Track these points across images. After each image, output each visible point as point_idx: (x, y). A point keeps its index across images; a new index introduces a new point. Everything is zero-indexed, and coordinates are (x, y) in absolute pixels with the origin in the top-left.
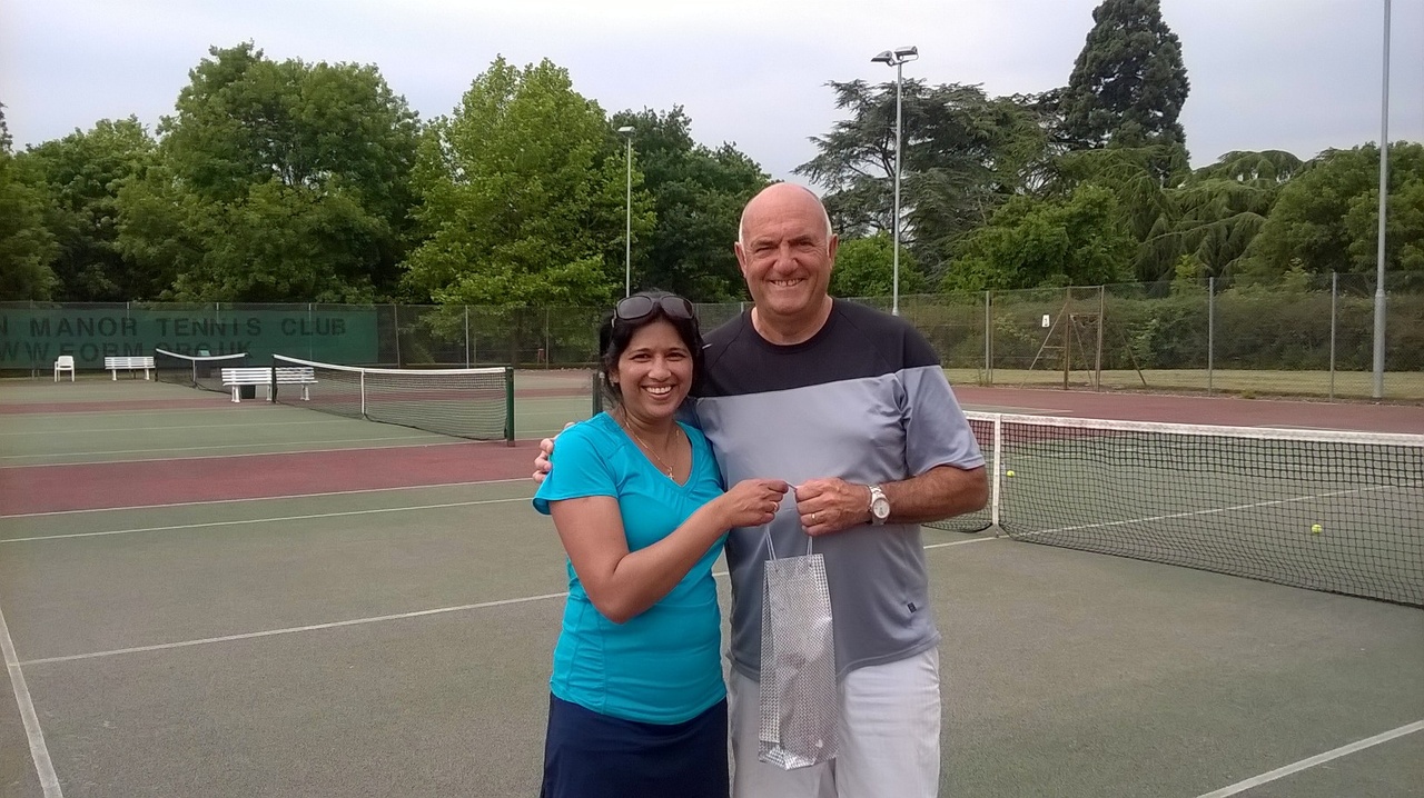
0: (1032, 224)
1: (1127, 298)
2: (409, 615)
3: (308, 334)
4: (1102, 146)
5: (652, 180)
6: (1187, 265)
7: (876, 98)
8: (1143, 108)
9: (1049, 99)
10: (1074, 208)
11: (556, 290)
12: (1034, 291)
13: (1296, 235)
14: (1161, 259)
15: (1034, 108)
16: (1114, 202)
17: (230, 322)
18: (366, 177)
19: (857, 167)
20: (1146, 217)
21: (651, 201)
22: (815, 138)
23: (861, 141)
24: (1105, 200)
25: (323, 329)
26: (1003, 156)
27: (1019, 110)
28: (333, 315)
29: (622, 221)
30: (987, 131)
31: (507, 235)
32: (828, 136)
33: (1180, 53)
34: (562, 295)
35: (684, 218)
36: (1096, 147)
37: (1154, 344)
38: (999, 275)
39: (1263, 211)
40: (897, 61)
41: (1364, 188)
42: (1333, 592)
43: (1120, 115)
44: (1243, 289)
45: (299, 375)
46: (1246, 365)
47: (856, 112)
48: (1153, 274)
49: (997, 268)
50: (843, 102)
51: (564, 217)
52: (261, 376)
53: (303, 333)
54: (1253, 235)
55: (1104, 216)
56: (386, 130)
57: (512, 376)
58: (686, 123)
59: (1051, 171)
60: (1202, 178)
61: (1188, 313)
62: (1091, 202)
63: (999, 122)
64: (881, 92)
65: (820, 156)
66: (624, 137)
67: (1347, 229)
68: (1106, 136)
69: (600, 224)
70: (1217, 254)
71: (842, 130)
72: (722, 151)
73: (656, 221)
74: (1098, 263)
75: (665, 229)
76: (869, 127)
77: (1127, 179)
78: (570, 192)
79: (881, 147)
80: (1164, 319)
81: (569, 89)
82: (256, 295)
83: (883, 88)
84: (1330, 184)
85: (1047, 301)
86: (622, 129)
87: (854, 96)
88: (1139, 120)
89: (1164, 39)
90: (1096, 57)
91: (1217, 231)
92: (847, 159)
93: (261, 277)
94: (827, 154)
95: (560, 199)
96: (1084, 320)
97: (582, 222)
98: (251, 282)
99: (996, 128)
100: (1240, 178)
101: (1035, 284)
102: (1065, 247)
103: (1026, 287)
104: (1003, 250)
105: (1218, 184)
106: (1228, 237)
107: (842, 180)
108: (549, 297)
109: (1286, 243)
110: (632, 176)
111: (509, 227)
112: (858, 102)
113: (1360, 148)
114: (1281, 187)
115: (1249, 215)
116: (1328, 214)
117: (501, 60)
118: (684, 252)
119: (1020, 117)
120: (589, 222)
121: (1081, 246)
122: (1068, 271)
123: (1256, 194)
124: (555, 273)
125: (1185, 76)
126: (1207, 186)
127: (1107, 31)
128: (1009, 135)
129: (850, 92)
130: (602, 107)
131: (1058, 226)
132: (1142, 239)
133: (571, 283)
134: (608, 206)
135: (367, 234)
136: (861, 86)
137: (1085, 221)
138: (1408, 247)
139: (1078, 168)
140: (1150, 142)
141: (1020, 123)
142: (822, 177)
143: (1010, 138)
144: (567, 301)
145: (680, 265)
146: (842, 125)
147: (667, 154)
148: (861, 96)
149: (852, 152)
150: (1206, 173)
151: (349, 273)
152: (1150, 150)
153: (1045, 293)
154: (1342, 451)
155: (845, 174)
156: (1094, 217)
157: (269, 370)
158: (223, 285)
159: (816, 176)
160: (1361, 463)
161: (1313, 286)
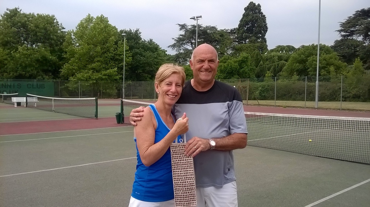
0: (229, 63)
1: (253, 82)
2: (79, 166)
3: (34, 88)
4: (246, 43)
5: (131, 48)
6: (269, 74)
7: (189, 28)
8: (257, 33)
9: (233, 31)
10: (240, 58)
11: (104, 77)
12: (230, 80)
13: (295, 67)
14: (261, 72)
15: (229, 33)
16: (250, 57)
17: (12, 84)
18: (51, 45)
19: (184, 46)
20: (257, 61)
21: (131, 54)
22: (173, 38)
23: (186, 40)
24: (248, 57)
25: (39, 87)
26: (222, 45)
27: (225, 33)
28: (41, 83)
29: (122, 59)
30: (218, 38)
31: (90, 62)
32: (177, 38)
33: (266, 20)
34: (105, 79)
35: (139, 59)
36: (245, 43)
37: (260, 94)
38: (221, 76)
39: (286, 61)
40: (197, 19)
41: (311, 55)
42: (319, 156)
43: (251, 35)
44: (282, 80)
45: (34, 100)
46: (283, 99)
47: (184, 32)
48: (260, 76)
49: (221, 74)
50: (181, 29)
51: (107, 57)
52: (23, 100)
53: (33, 88)
54: (284, 67)
55: (247, 61)
56: (57, 32)
57: (97, 100)
58: (140, 33)
59: (234, 49)
60: (271, 52)
61: (268, 86)
62: (244, 57)
63: (220, 36)
64: (191, 27)
65: (175, 43)
66: (123, 36)
67: (307, 65)
68: (247, 41)
69: (116, 60)
70: (275, 71)
71: (181, 37)
72: (149, 41)
73: (132, 60)
74: (246, 73)
75: (134, 62)
76: (188, 36)
77: (253, 52)
78: (108, 51)
79: (190, 41)
80: (263, 88)
81: (108, 23)
82: (20, 77)
83: (191, 26)
84: (303, 54)
85: (233, 82)
86: (123, 34)
87: (184, 28)
88: (255, 37)
89: (262, 16)
90: (245, 20)
91: (275, 66)
92: (182, 44)
93: (21, 72)
94: (177, 43)
95: (105, 52)
96: (244, 88)
97: (111, 59)
98: (18, 74)
99: (220, 38)
100: (281, 52)
101: (230, 78)
102: (238, 69)
103: (228, 79)
104: (222, 69)
105: (275, 54)
106: (278, 67)
107: (180, 50)
108: (102, 79)
109: (292, 69)
110: (125, 47)
111: (91, 59)
112: (185, 29)
113: (311, 45)
114: (291, 55)
115: (283, 61)
116: (303, 62)
117: (89, 15)
118: (139, 68)
119: (226, 35)
120: (113, 59)
121: (242, 68)
122: (238, 75)
123: (285, 56)
124: (104, 72)
125: (267, 25)
126: (272, 54)
127: (248, 13)
128: (223, 39)
129: (183, 27)
130: (117, 28)
131: (236, 63)
132: (257, 67)
133: (108, 75)
134: (119, 55)
135: (51, 61)
136: (186, 25)
137: (243, 62)
138: (323, 70)
139: (240, 48)
140: (258, 42)
141: (226, 37)
142: (175, 49)
143: (223, 40)
144: (107, 80)
145: (138, 71)
146: (181, 35)
147: (134, 41)
148: (185, 28)
149: (183, 42)
150: (272, 51)
151: (46, 72)
152: (258, 44)
153: (233, 81)
154: (321, 121)
155: (181, 48)
156: (245, 61)
157: (25, 98)
158: (10, 74)
159: (174, 48)
160: (326, 124)
161: (299, 80)
